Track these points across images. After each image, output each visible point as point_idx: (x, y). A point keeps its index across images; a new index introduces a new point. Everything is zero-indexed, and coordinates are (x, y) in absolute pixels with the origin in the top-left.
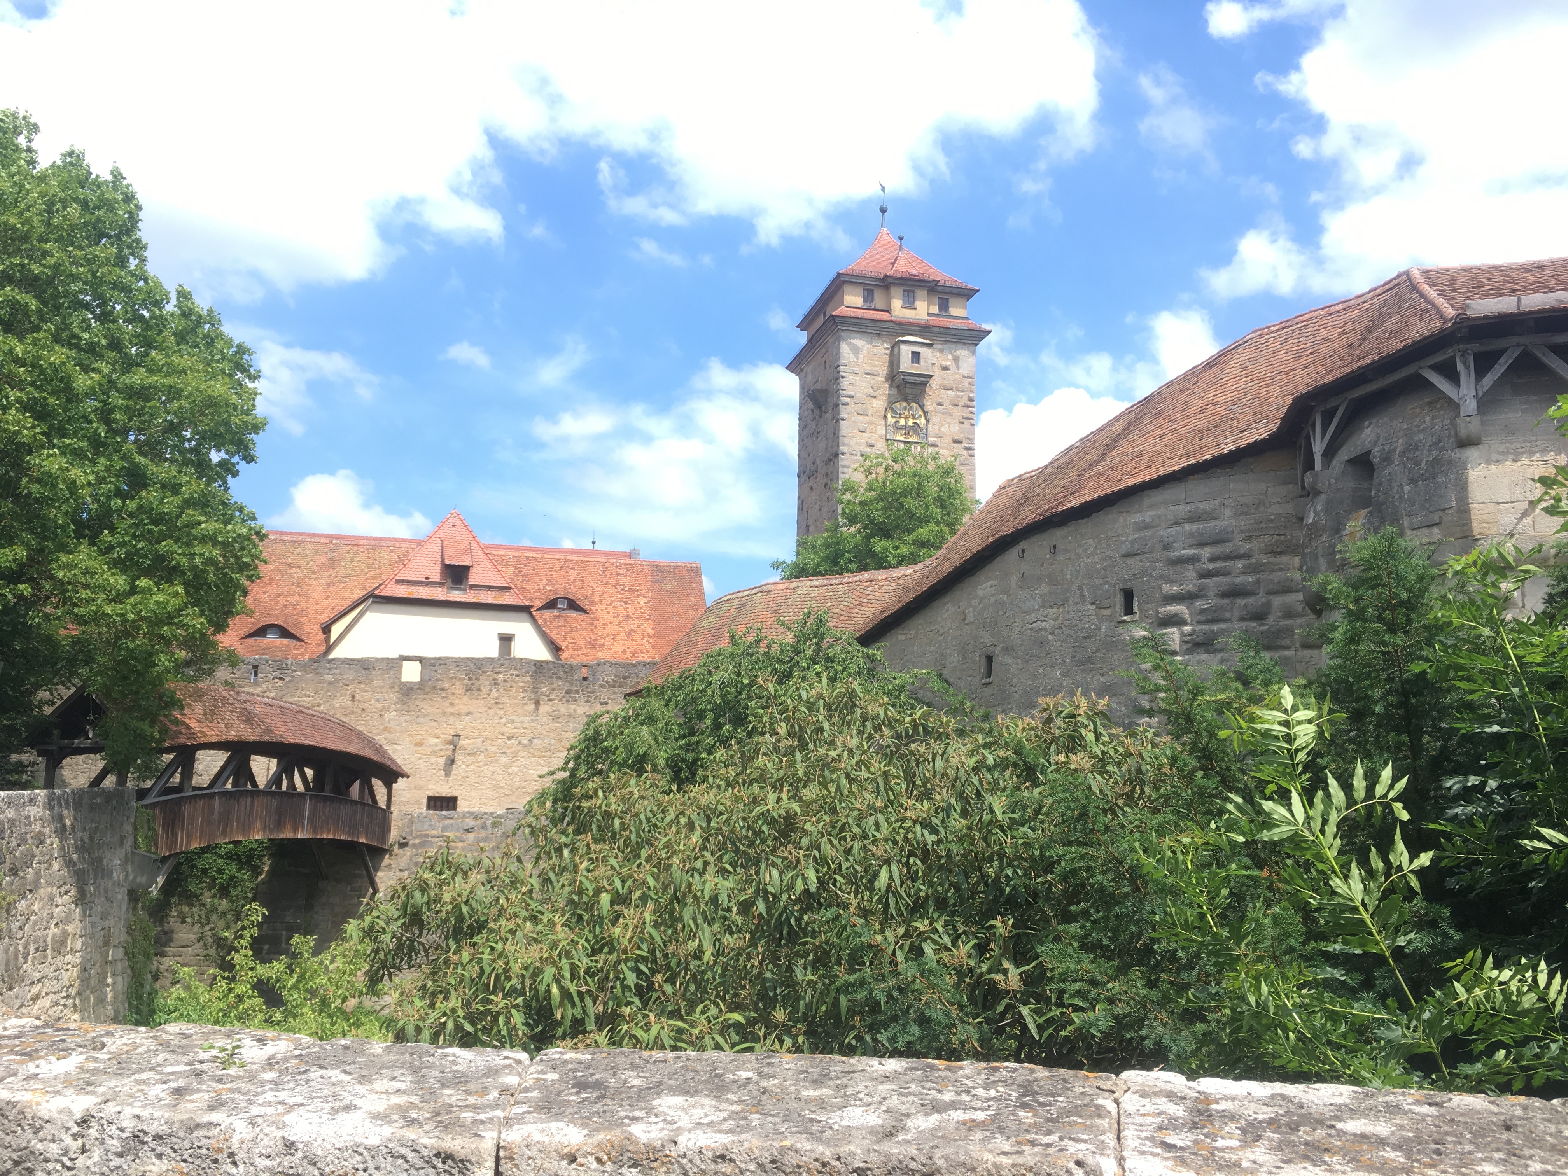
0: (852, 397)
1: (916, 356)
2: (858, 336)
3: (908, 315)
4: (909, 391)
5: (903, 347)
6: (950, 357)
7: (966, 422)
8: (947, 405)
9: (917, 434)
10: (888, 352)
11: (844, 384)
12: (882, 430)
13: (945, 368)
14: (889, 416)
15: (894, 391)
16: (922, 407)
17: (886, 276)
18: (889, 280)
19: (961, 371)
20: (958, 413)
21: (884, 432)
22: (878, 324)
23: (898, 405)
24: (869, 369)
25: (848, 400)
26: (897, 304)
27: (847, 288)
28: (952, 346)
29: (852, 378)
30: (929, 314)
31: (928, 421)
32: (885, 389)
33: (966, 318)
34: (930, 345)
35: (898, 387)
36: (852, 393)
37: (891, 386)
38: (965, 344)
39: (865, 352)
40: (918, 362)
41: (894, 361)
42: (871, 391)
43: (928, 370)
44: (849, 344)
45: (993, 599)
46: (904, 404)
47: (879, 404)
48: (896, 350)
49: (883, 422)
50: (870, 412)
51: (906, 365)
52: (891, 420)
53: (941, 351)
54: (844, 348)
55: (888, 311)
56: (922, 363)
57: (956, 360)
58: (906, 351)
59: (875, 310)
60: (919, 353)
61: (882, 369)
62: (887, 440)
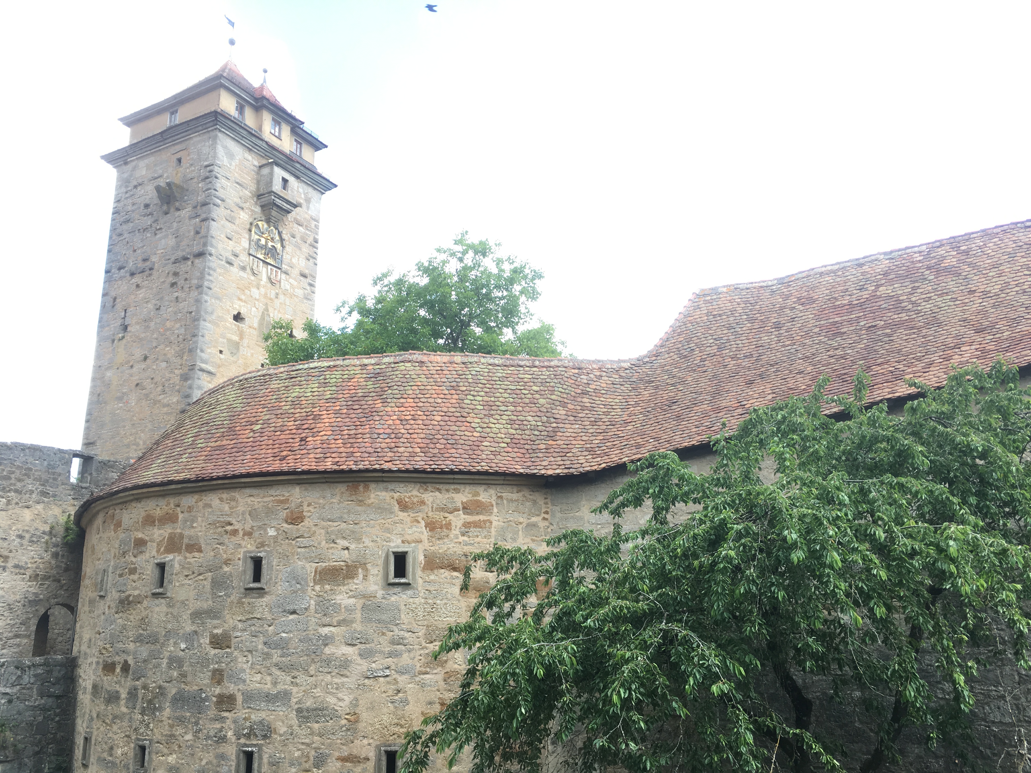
0: (223, 200)
2: (233, 143)
3: (276, 142)
4: (271, 212)
5: (275, 169)
6: (303, 196)
7: (311, 260)
8: (298, 239)
9: (273, 257)
10: (256, 169)
11: (217, 185)
12: (245, 244)
14: (253, 231)
15: (258, 209)
16: (280, 234)
17: (262, 97)
19: (309, 212)
20: (305, 249)
21: (247, 246)
23: (260, 223)
24: (239, 180)
25: (219, 201)
26: (267, 127)
27: (224, 93)
29: (223, 181)
30: (290, 150)
31: (283, 246)
32: (251, 204)
34: (296, 178)
35: (262, 206)
36: (223, 197)
37: (257, 204)
38: (315, 189)
39: (237, 161)
41: (261, 180)
42: (238, 200)
43: (291, 199)
44: (225, 147)
46: (266, 225)
47: (244, 217)
48: (266, 170)
49: (247, 236)
50: (237, 222)
51: (276, 186)
52: (254, 236)
54: (220, 149)
58: (278, 174)
60: (287, 180)
61: (250, 182)
62: (250, 254)
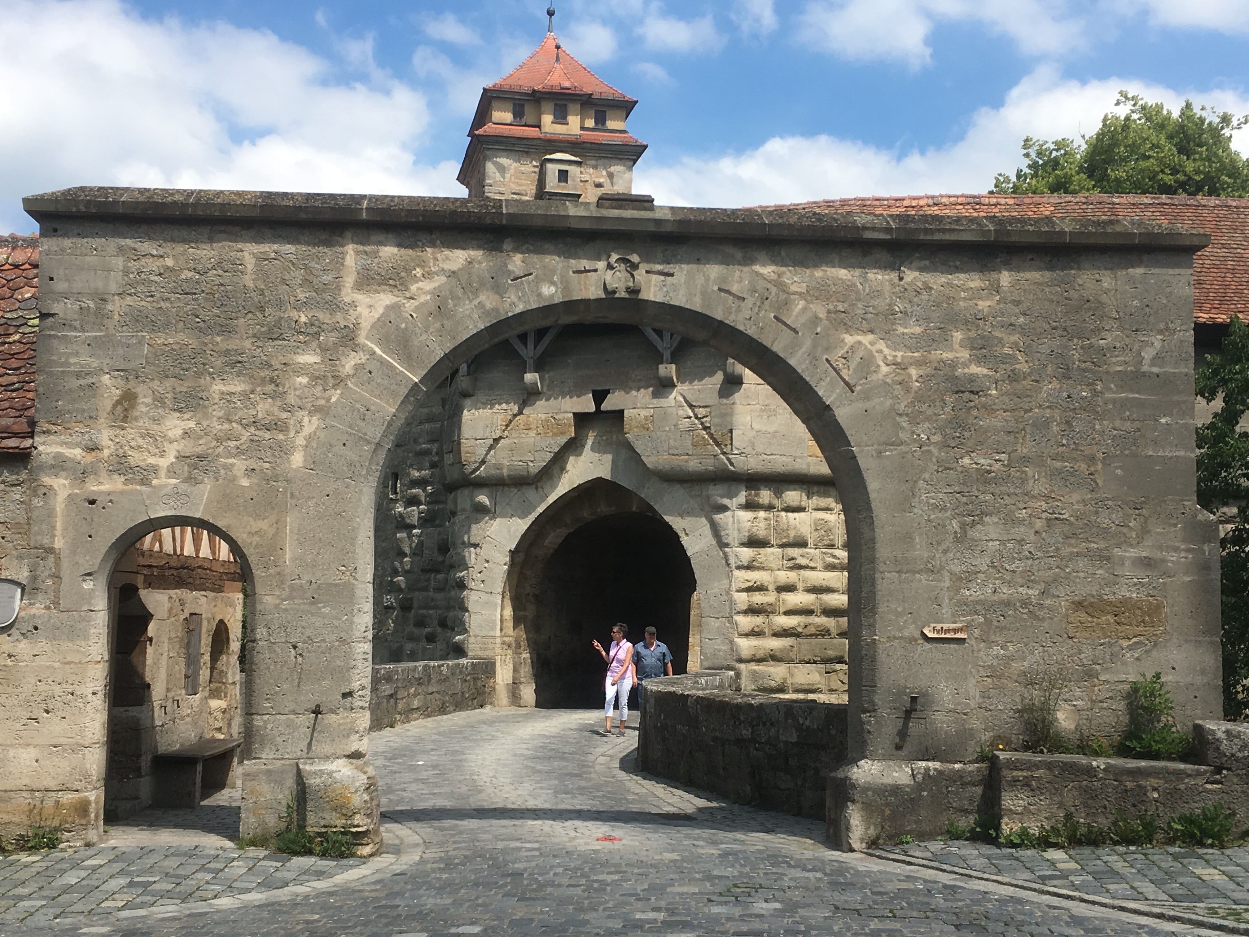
1: (563, 176)
3: (560, 129)
6: (604, 173)
10: (537, 170)
17: (536, 91)
18: (538, 95)
19: (615, 188)
22: (525, 142)
24: (516, 189)
26: (547, 119)
27: (495, 104)
28: (606, 161)
30: (582, 128)
33: (624, 132)
34: (581, 163)
38: (621, 159)
39: (512, 171)
40: (566, 181)
41: (541, 180)
43: (575, 189)
44: (496, 164)
48: (543, 168)
51: (552, 184)
53: (595, 167)
54: (490, 167)
55: (539, 127)
56: (570, 182)
58: (552, 170)
59: (526, 125)
60: (567, 171)
61: (531, 185)
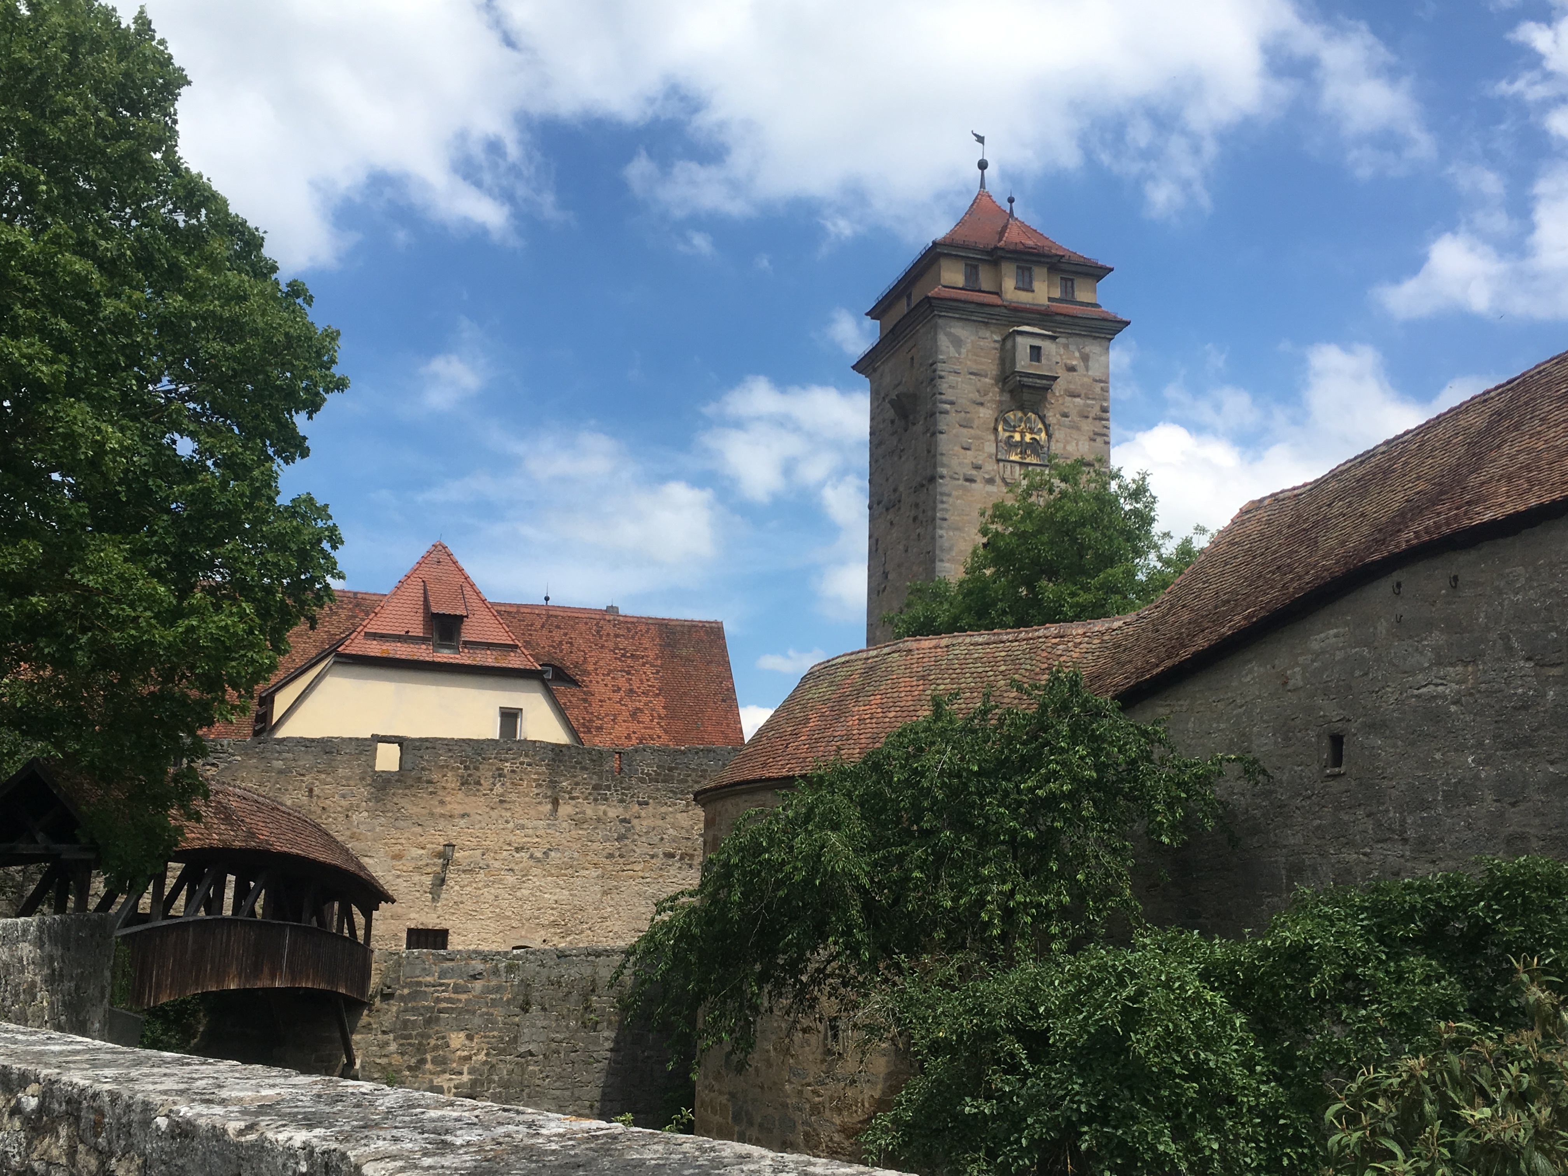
0: (952, 403)
1: (1036, 352)
2: (960, 324)
3: (1024, 297)
4: (1026, 396)
5: (1019, 339)
6: (1077, 354)
7: (1099, 439)
8: (1074, 416)
9: (1036, 453)
10: (997, 345)
11: (944, 386)
12: (990, 448)
13: (1072, 369)
14: (1000, 428)
15: (1006, 397)
16: (1042, 419)
17: (996, 248)
18: (1000, 253)
19: (1090, 373)
20: (1087, 426)
21: (993, 450)
22: (987, 310)
23: (1011, 415)
24: (974, 368)
25: (947, 407)
26: (1009, 284)
27: (944, 263)
28: (1079, 340)
29: (952, 378)
30: (1050, 299)
31: (1049, 436)
32: (994, 394)
33: (1097, 305)
34: (1053, 338)
35: (1011, 392)
36: (953, 398)
37: (1002, 391)
38: (1095, 338)
39: (969, 346)
40: (1038, 360)
41: (1006, 357)
42: (975, 396)
43: (1051, 370)
44: (949, 335)
45: (1339, 655)
46: (1020, 414)
47: (986, 414)
48: (1009, 344)
49: (992, 437)
50: (976, 424)
51: (1023, 363)
52: (1003, 435)
53: (1066, 347)
54: (943, 341)
55: (998, 294)
56: (1044, 361)
57: (1085, 358)
58: (1023, 344)
59: (980, 291)
60: (1039, 348)
61: (990, 366)
62: (998, 461)
